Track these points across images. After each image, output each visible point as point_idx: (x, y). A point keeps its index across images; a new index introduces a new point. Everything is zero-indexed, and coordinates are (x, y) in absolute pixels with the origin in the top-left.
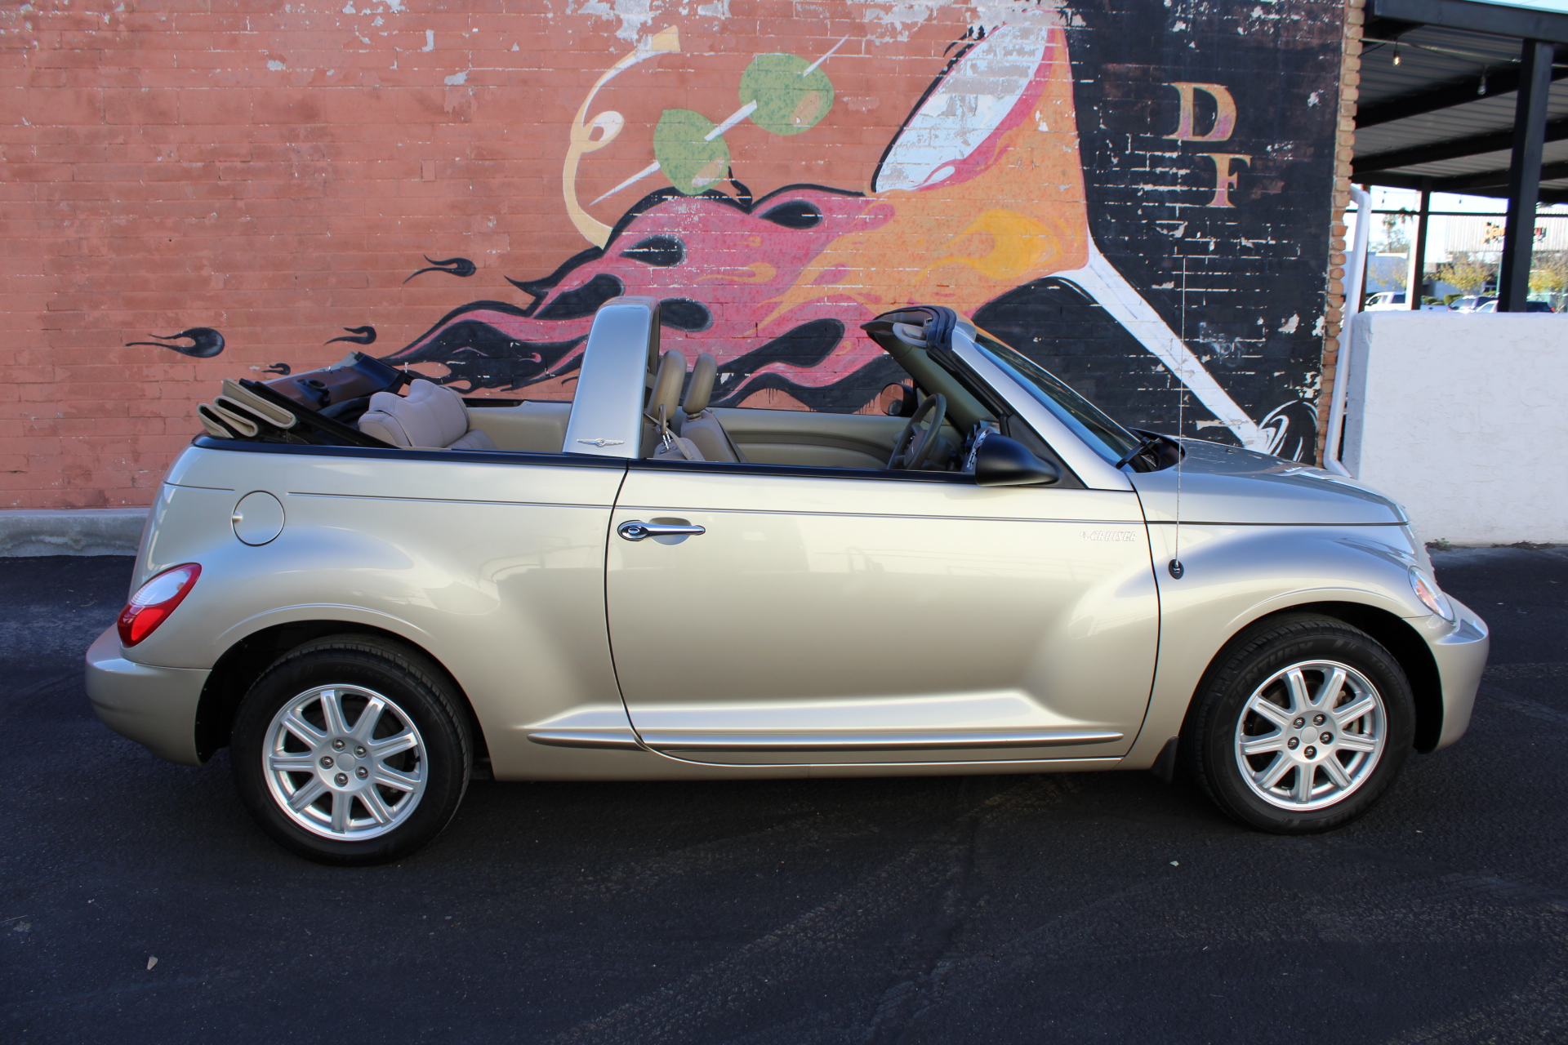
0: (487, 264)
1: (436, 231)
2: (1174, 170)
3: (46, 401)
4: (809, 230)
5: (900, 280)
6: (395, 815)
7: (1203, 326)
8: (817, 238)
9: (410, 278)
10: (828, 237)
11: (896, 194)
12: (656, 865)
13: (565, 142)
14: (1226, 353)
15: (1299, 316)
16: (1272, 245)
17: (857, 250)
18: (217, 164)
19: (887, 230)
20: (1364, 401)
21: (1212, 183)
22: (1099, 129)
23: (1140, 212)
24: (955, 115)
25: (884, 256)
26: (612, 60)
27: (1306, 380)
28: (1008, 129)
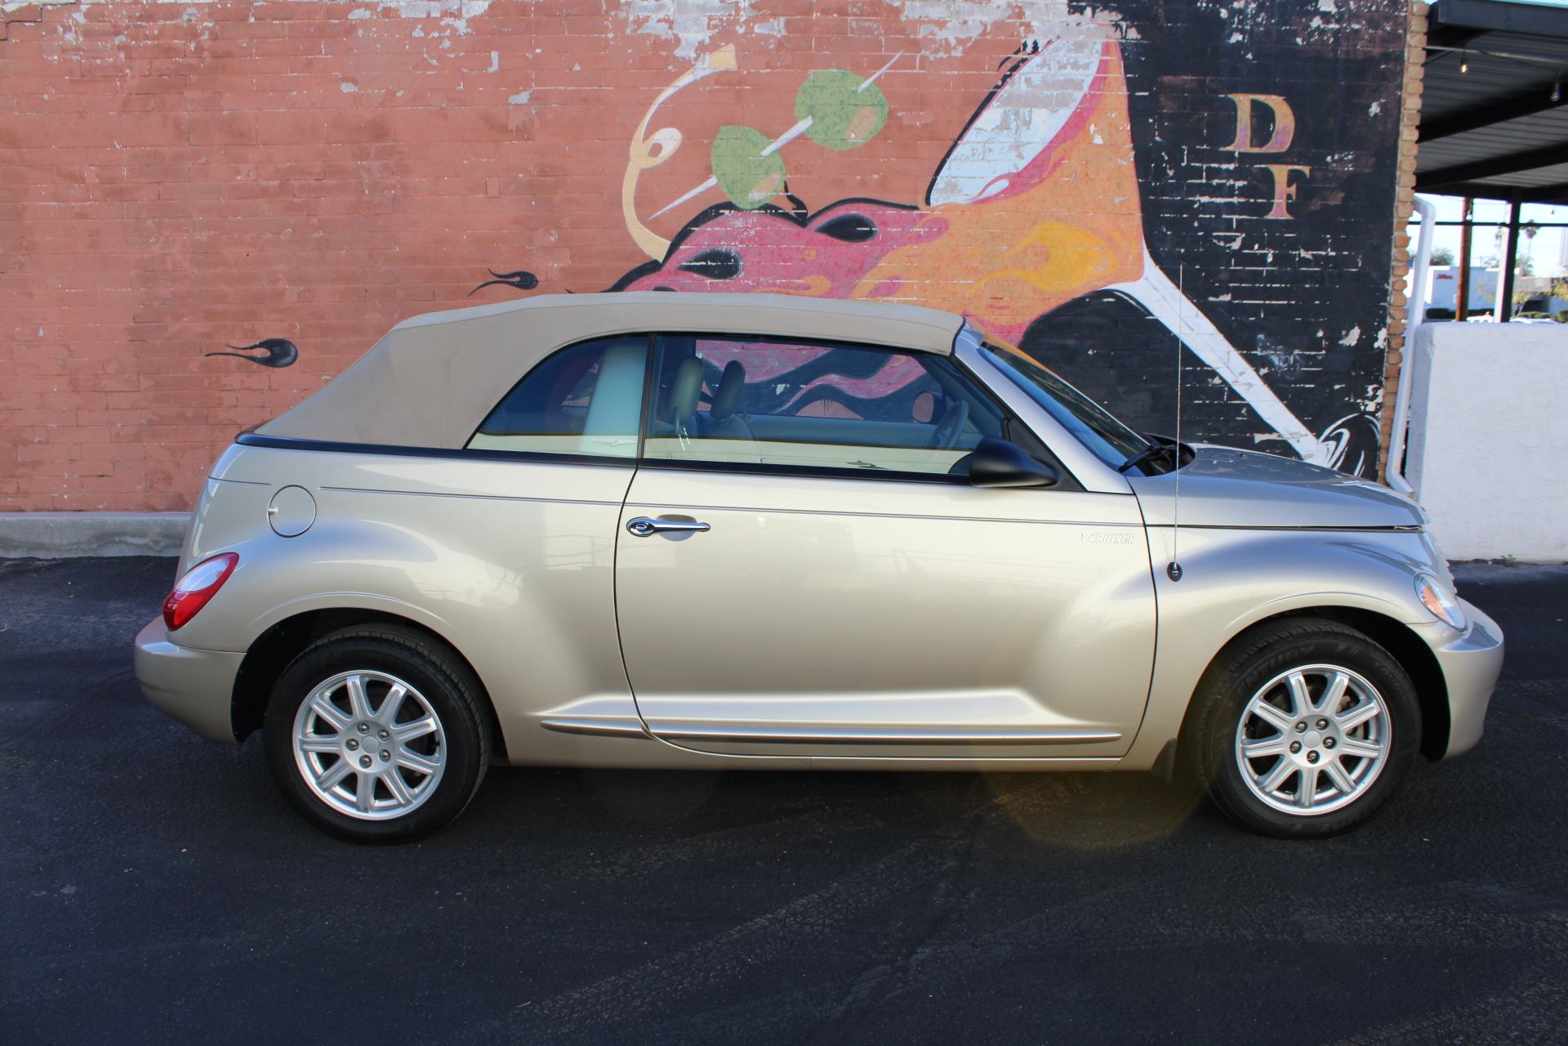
0: (549, 277)
1: (501, 246)
2: (1231, 182)
3: (131, 409)
4: (864, 243)
5: (954, 293)
6: (416, 797)
7: (1261, 338)
8: (872, 251)
9: (474, 291)
10: (882, 250)
11: (950, 207)
12: (663, 851)
13: (625, 158)
14: (1285, 365)
15: (1360, 328)
16: (1332, 256)
17: (912, 263)
18: (293, 182)
19: (941, 243)
20: (1426, 414)
21: (1270, 194)
22: (1154, 142)
23: (1196, 224)
24: (1009, 129)
25: (939, 268)
26: (670, 78)
27: (1368, 392)
28: (1062, 142)
